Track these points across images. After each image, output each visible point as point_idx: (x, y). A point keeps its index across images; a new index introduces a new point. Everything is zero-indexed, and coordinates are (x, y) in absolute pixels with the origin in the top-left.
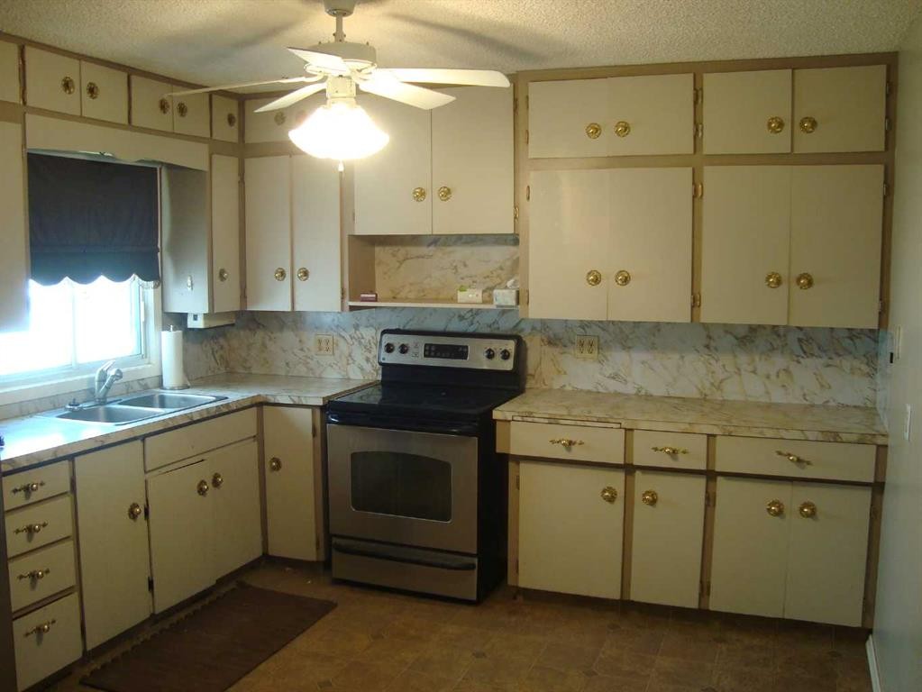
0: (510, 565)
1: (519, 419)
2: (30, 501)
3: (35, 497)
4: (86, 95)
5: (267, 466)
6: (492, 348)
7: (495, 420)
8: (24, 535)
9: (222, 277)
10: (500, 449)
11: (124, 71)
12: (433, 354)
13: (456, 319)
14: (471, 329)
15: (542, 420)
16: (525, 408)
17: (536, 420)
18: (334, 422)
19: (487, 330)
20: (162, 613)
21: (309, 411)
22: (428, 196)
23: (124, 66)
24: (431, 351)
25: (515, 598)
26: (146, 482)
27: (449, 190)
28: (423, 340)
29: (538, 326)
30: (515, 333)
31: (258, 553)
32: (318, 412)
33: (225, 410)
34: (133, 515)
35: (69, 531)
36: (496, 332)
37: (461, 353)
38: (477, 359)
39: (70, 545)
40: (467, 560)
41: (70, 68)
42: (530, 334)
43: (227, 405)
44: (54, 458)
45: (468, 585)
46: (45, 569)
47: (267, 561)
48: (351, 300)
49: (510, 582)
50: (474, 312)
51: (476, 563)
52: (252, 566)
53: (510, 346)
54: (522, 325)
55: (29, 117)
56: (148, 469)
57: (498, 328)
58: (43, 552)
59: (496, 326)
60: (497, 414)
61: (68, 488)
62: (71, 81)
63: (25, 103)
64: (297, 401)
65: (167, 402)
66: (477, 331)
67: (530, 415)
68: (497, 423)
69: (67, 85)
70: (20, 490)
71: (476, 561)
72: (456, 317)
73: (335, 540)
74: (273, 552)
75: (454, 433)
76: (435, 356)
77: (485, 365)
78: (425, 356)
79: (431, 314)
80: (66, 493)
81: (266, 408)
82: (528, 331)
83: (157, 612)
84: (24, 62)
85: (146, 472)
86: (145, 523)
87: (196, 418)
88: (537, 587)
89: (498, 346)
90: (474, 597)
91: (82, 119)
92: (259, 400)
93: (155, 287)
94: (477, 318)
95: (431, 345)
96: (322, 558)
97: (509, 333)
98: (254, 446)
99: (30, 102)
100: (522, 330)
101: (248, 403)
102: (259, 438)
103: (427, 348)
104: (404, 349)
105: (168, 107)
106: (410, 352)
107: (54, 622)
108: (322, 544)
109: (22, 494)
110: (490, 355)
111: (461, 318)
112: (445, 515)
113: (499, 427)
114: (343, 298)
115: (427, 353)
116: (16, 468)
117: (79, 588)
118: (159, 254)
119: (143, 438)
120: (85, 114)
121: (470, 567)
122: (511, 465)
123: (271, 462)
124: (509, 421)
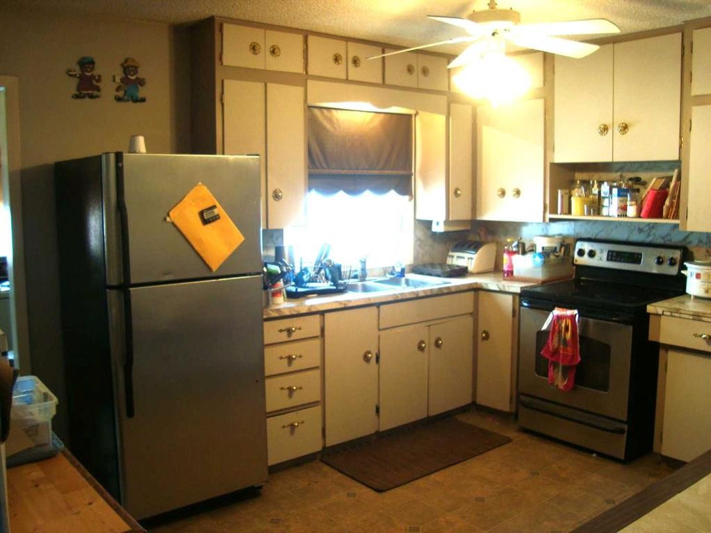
0: (656, 434)
1: (669, 314)
2: (292, 339)
3: (294, 337)
4: (351, 65)
5: (480, 336)
6: (662, 256)
7: (649, 314)
8: (286, 361)
9: (456, 194)
10: (651, 338)
11: (379, 46)
12: (614, 258)
13: (636, 232)
14: (649, 240)
15: (687, 317)
16: (677, 306)
17: (682, 316)
18: (525, 306)
19: (660, 241)
20: (386, 431)
21: (510, 298)
22: (610, 131)
23: (379, 43)
24: (612, 256)
25: (659, 464)
26: (379, 337)
27: (626, 125)
28: (608, 247)
29: (705, 240)
30: (684, 244)
31: (468, 400)
32: (517, 298)
33: (445, 291)
34: (367, 359)
35: (318, 363)
36: (668, 243)
37: (635, 258)
38: (649, 264)
39: (317, 373)
40: (619, 425)
41: (339, 47)
42: (697, 245)
43: (448, 288)
44: (309, 311)
45: (619, 446)
46: (299, 386)
47: (474, 407)
48: (551, 213)
49: (655, 449)
50: (651, 225)
51: (626, 429)
52: (463, 410)
53: (677, 254)
54: (691, 238)
55: (310, 83)
56: (381, 328)
57: (670, 240)
58: (299, 375)
59: (669, 238)
60: (650, 308)
61: (318, 333)
62: (340, 55)
63: (307, 72)
64: (502, 289)
65: (410, 283)
66: (653, 242)
67: (678, 311)
68: (651, 316)
69: (337, 59)
70: (284, 331)
71: (626, 427)
72: (637, 229)
73: (523, 398)
74: (479, 401)
75: (613, 321)
76: (615, 261)
77: (655, 269)
78: (608, 259)
79: (616, 227)
80: (317, 337)
81: (481, 292)
82: (695, 242)
83: (381, 430)
84: (307, 46)
85: (379, 330)
86: (376, 366)
87: (421, 295)
88: (676, 457)
89: (668, 254)
90: (622, 457)
91: (347, 81)
92: (475, 286)
93: (410, 200)
94: (653, 231)
95: (612, 252)
96: (513, 410)
97: (679, 244)
98: (470, 320)
99: (310, 72)
100: (690, 243)
101: (466, 288)
102: (475, 314)
103: (610, 253)
104: (592, 254)
105: (413, 69)
106: (597, 257)
107: (302, 422)
108: (514, 399)
109: (285, 333)
110: (660, 261)
111: (641, 230)
112: (605, 387)
113: (652, 318)
114: (545, 212)
115: (610, 258)
116: (282, 315)
117: (322, 402)
118: (413, 177)
119: (378, 305)
120: (350, 78)
121: (621, 431)
122: (662, 353)
123: (482, 334)
124: (660, 315)
